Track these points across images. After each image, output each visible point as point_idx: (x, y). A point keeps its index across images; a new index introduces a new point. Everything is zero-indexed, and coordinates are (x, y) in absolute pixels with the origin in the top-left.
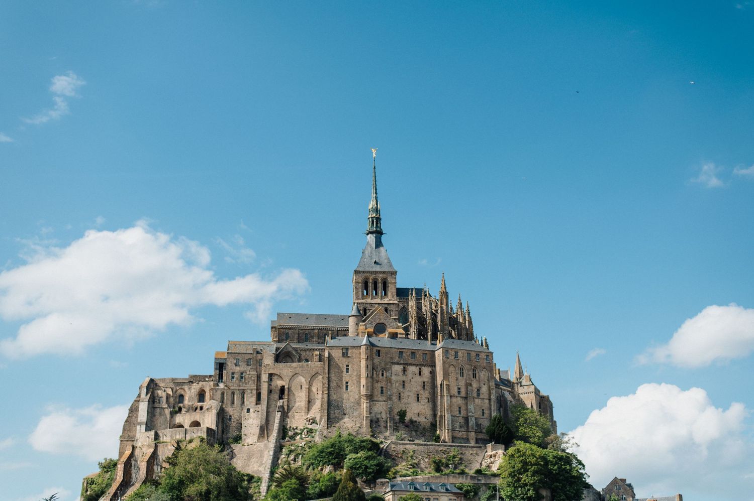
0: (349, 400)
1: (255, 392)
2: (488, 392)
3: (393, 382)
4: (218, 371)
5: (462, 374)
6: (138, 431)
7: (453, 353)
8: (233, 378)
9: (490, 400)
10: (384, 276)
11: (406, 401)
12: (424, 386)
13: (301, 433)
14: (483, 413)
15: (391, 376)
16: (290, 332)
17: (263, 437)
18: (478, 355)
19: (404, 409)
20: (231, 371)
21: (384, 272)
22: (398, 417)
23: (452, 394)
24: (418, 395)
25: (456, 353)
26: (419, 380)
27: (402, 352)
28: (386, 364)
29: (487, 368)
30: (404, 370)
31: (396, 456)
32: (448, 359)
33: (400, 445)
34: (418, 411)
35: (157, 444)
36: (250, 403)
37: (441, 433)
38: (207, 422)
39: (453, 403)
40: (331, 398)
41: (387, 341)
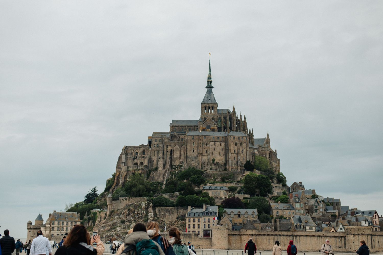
0: (194, 155)
1: (162, 151)
2: (246, 151)
3: (210, 148)
4: (149, 144)
5: (236, 145)
6: (122, 166)
7: (233, 137)
8: (154, 146)
9: (247, 154)
10: (213, 105)
11: (215, 155)
12: (222, 149)
13: (177, 167)
14: (244, 159)
15: (210, 146)
16: (177, 128)
17: (165, 168)
18: (242, 138)
19: (214, 158)
20: (154, 144)
21: (212, 104)
22: (212, 161)
23: (232, 153)
24: (220, 153)
25: (234, 137)
26: (220, 147)
27: (214, 137)
28: (208, 142)
29: (246, 142)
30: (215, 144)
31: (209, 176)
32: (230, 140)
33: (211, 172)
34: (220, 159)
35: (128, 171)
36: (161, 155)
37: (227, 167)
38: (146, 163)
39: (232, 156)
40: (188, 154)
41: (209, 133)
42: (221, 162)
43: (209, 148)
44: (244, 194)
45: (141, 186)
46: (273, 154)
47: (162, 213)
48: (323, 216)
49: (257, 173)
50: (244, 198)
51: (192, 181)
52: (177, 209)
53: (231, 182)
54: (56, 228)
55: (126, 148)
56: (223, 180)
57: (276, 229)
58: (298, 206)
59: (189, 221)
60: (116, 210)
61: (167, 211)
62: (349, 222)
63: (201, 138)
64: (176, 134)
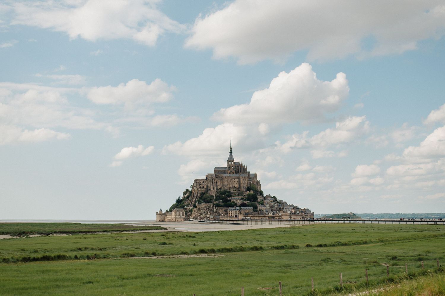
0: (226, 184)
2: (247, 182)
4: (206, 179)
5: (243, 180)
6: (195, 188)
9: (248, 184)
11: (235, 184)
13: (219, 189)
14: (246, 186)
16: (217, 171)
17: (214, 189)
19: (234, 186)
20: (208, 179)
21: (232, 160)
23: (242, 183)
24: (237, 183)
26: (237, 181)
27: (234, 177)
28: (232, 179)
29: (247, 178)
30: (235, 180)
31: (233, 193)
32: (241, 178)
33: (234, 191)
34: (237, 186)
35: (198, 190)
36: (211, 183)
37: (240, 189)
38: (205, 187)
39: (242, 185)
40: (224, 184)
41: (232, 175)
42: (237, 187)
43: (232, 181)
44: (247, 201)
45: (208, 199)
46: (258, 183)
47: (219, 209)
48: (277, 209)
49: (252, 192)
50: (247, 203)
51: (226, 195)
52: (224, 208)
53: (242, 196)
54: (177, 215)
55: (196, 180)
56: (238, 195)
57: (259, 214)
58: (267, 206)
59: (230, 212)
60: (200, 208)
61: (220, 208)
62: (284, 212)
63: (229, 177)
64: (217, 174)
